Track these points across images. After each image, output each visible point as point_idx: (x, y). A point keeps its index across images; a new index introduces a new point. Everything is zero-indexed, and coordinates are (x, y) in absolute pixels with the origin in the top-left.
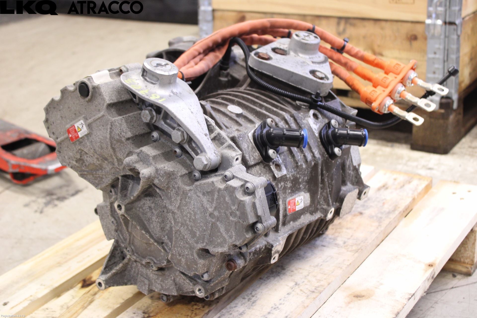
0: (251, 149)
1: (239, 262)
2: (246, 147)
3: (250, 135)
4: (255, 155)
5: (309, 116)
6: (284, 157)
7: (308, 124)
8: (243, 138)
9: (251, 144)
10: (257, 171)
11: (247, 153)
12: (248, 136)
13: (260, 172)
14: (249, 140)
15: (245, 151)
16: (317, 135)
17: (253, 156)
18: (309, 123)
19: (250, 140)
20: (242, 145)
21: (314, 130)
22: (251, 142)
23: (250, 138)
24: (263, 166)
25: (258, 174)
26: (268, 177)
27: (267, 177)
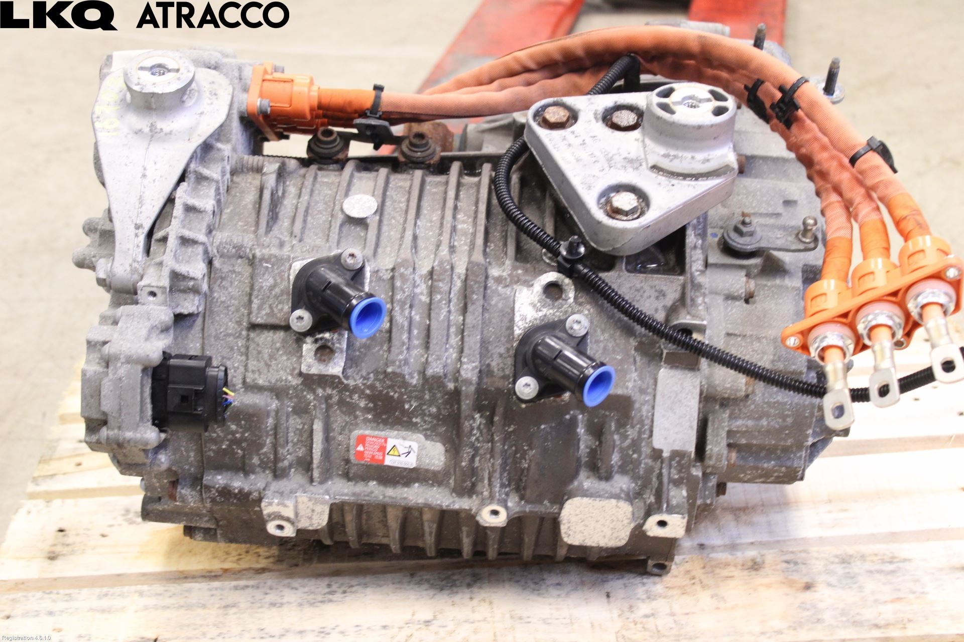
0: (279, 292)
1: (183, 491)
2: (268, 284)
3: (297, 266)
4: (280, 307)
5: (531, 283)
6: (368, 342)
7: (512, 299)
8: (273, 265)
9: (286, 283)
10: (272, 341)
11: (260, 297)
12: (291, 266)
13: (278, 345)
14: (286, 275)
15: (259, 291)
16: (518, 332)
17: (271, 307)
18: (516, 299)
19: (289, 275)
20: (259, 278)
21: (517, 318)
22: (289, 279)
23: (292, 271)
24: (295, 337)
25: (271, 349)
26: (291, 363)
27: (289, 361)
